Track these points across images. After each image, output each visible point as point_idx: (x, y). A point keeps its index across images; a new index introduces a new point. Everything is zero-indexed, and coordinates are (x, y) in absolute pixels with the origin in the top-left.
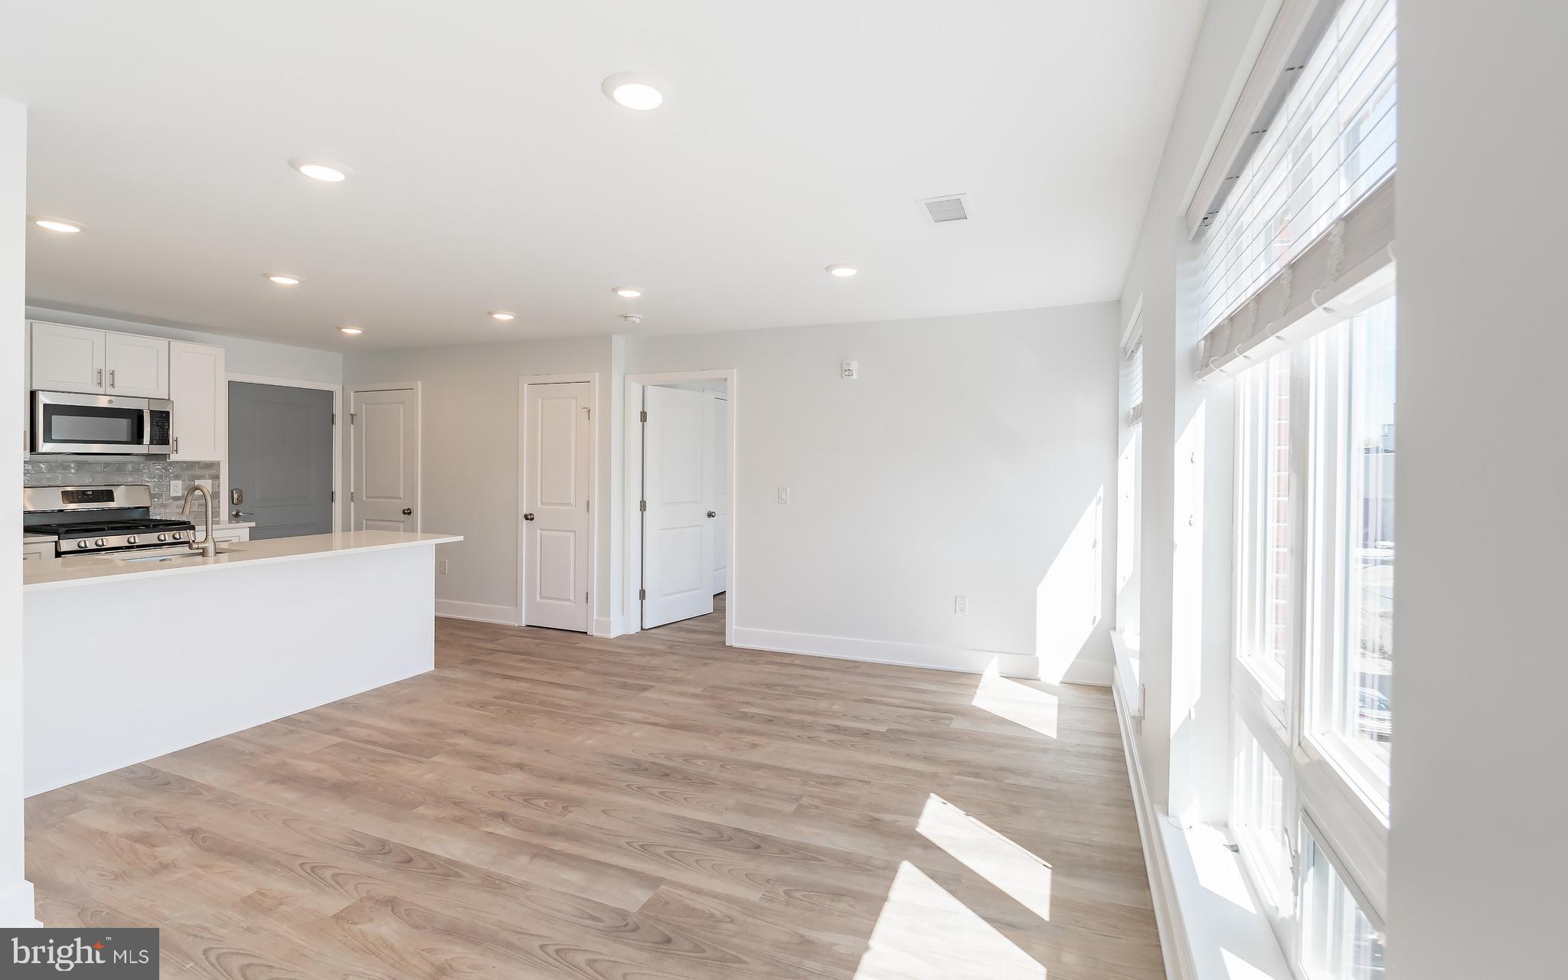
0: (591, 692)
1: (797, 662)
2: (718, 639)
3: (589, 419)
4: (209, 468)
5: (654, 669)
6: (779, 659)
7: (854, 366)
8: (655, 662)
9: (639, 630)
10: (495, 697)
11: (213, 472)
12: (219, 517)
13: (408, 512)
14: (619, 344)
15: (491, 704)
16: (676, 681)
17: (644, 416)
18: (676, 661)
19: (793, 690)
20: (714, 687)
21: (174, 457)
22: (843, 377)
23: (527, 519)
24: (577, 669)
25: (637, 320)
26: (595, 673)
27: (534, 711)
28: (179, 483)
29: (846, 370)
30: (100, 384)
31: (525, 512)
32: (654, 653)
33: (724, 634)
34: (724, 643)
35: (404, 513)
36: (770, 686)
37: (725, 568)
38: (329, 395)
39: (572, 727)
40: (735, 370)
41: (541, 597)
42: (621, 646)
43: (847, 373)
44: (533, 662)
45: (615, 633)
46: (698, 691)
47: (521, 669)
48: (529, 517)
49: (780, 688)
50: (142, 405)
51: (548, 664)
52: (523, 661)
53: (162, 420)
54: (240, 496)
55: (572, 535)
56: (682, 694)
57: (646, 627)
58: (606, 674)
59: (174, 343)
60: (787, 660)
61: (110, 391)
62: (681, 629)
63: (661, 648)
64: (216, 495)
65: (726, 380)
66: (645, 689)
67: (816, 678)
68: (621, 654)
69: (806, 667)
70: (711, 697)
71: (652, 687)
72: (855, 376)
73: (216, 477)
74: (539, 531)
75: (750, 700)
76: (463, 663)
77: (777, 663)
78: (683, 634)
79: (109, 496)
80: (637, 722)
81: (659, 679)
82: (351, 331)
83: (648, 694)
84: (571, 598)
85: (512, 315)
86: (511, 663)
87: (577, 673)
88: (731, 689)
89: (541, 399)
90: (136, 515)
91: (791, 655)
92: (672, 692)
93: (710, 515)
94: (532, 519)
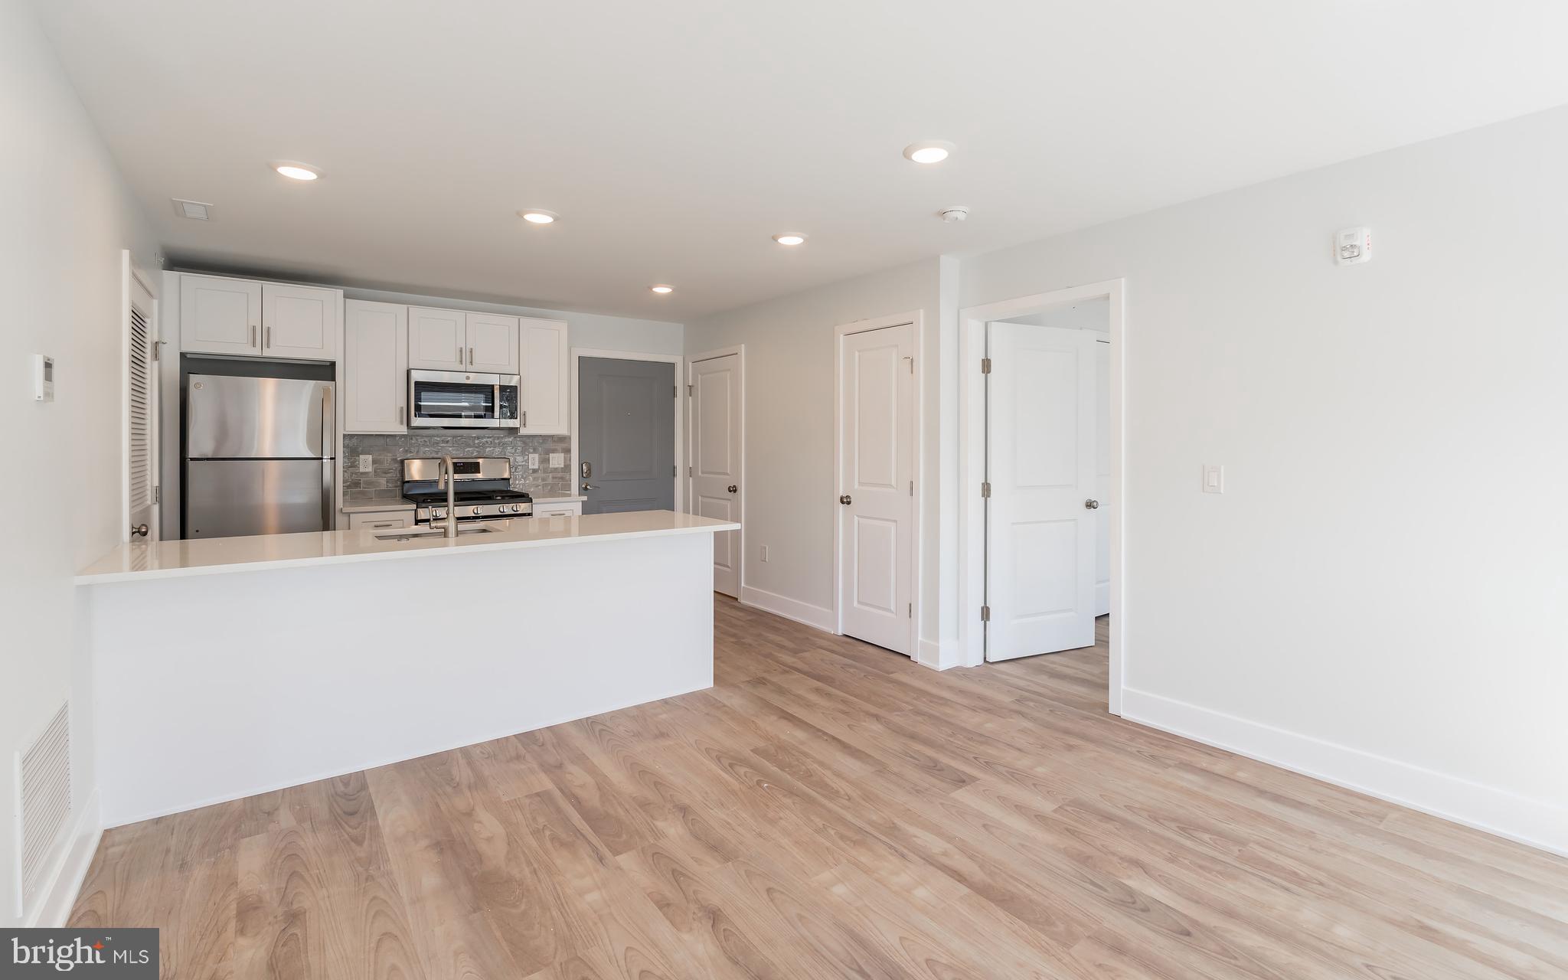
0: (882, 770)
1: (1242, 775)
2: (1096, 696)
3: (912, 372)
4: (560, 442)
5: (986, 739)
6: (1204, 762)
7: (1364, 237)
8: (991, 726)
9: (981, 662)
10: (755, 751)
11: (564, 445)
12: (570, 490)
13: (733, 490)
14: (950, 267)
15: (744, 762)
16: (1015, 776)
17: (986, 365)
18: (1023, 731)
19: (1236, 849)
20: (1080, 805)
21: (523, 431)
22: (1336, 262)
23: (843, 502)
24: (877, 717)
25: (961, 216)
26: (898, 731)
27: (791, 792)
28: (536, 456)
29: (1344, 249)
30: (461, 362)
31: (842, 493)
32: (990, 708)
33: (1105, 687)
34: (1106, 707)
35: (730, 491)
36: (1187, 827)
37: (1108, 580)
38: (671, 367)
39: (828, 844)
40: (1123, 280)
41: (859, 602)
42: (950, 688)
43: (1346, 254)
44: (828, 695)
45: (944, 665)
46: (1047, 807)
47: (809, 705)
48: (846, 501)
49: (1206, 837)
50: (494, 381)
51: (844, 701)
52: (817, 690)
53: (510, 394)
54: (589, 469)
55: (893, 526)
56: (1020, 809)
57: (991, 659)
58: (913, 737)
59: (523, 320)
60: (1221, 767)
61: (470, 368)
62: (1041, 670)
63: (1006, 699)
64: (567, 468)
65: (1107, 297)
66: (961, 781)
67: (1286, 828)
68: (945, 702)
69: (1262, 793)
70: (1072, 832)
71: (974, 779)
72: (1366, 257)
73: (568, 451)
74: (856, 518)
75: (1145, 857)
76: (749, 682)
77: (1202, 770)
78: (1043, 679)
79: (475, 468)
80: (930, 860)
81: (989, 765)
82: (662, 290)
83: (962, 795)
84: (892, 609)
85: (802, 237)
86: (801, 692)
87: (876, 727)
88: (1108, 818)
89: (859, 351)
90: (501, 486)
91: (1230, 755)
92: (1003, 800)
93: (1090, 505)
94: (849, 503)
